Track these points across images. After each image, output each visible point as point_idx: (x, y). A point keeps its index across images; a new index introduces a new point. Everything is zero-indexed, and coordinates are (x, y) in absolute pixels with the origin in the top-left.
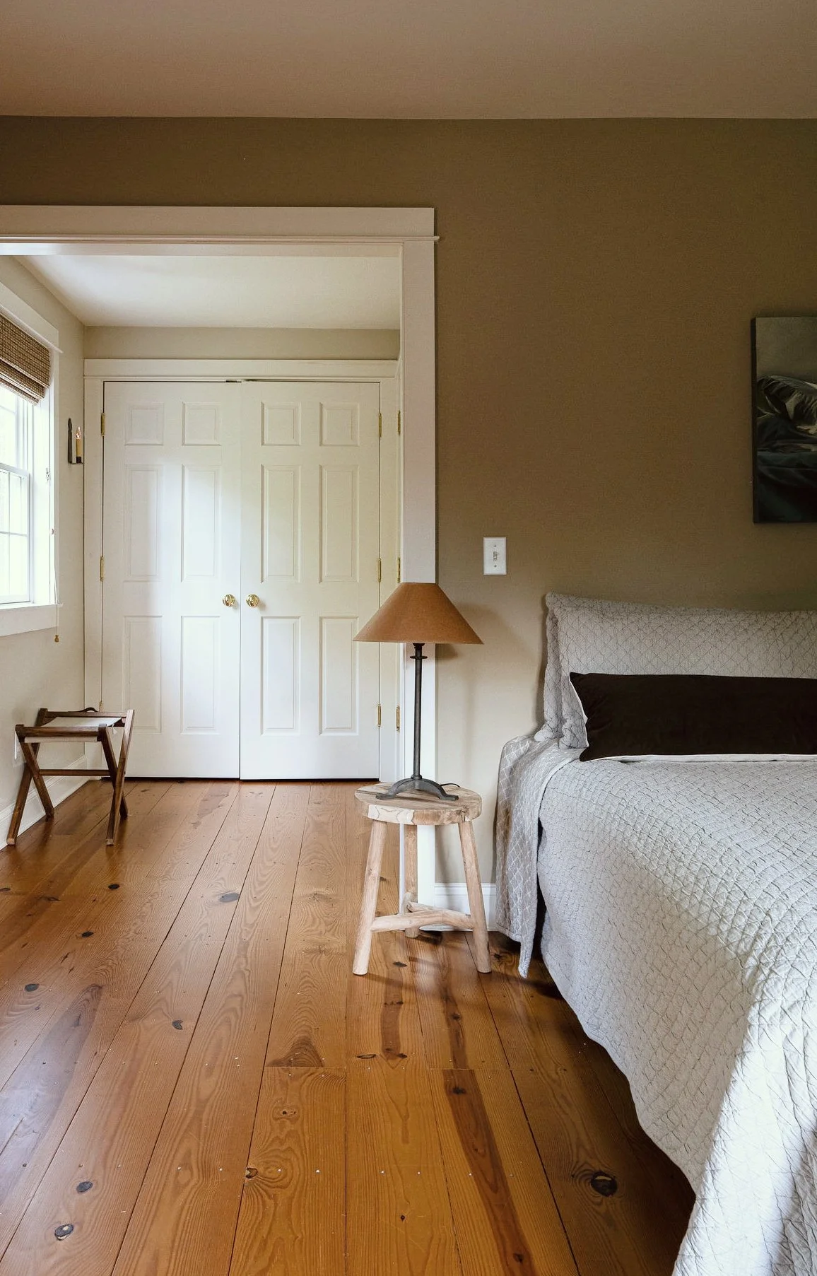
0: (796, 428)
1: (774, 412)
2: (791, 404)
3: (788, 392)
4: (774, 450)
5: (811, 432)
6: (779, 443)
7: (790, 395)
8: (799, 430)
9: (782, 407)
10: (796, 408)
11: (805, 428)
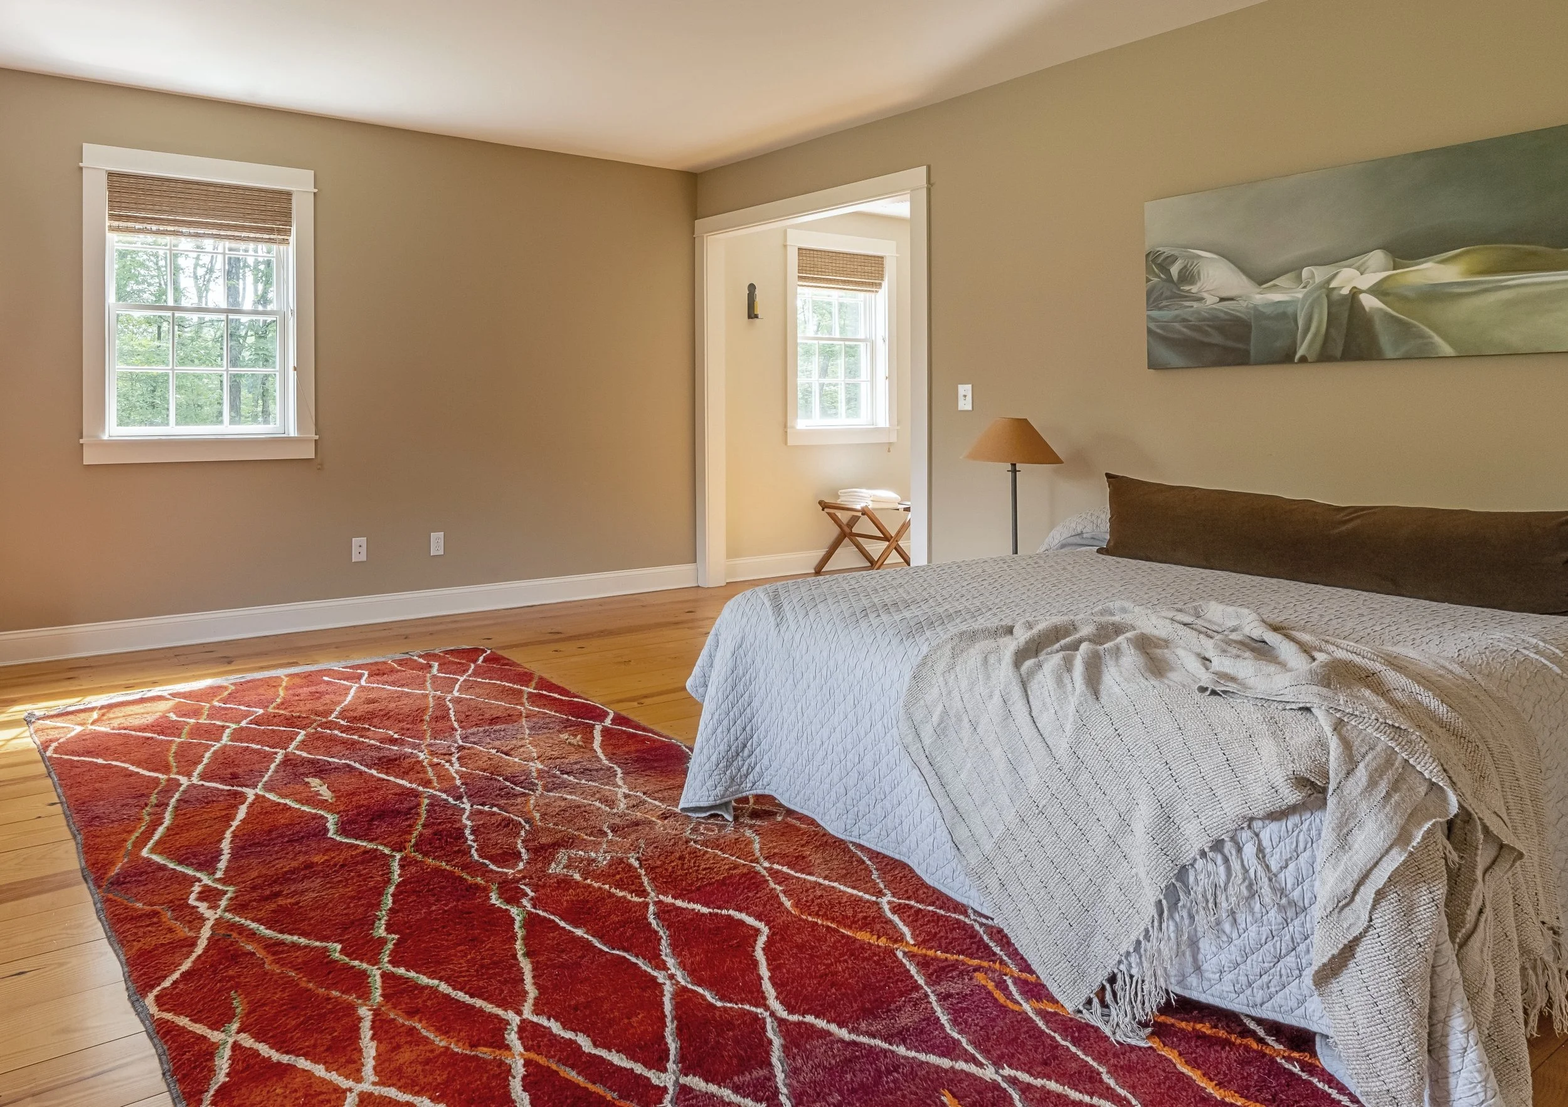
0: (1179, 289)
1: (1160, 277)
2: (1175, 270)
3: (1173, 259)
4: (1160, 309)
5: (1193, 291)
6: (1164, 303)
7: (1174, 262)
8: (1182, 291)
9: (1167, 272)
10: (1180, 272)
11: (1187, 288)
